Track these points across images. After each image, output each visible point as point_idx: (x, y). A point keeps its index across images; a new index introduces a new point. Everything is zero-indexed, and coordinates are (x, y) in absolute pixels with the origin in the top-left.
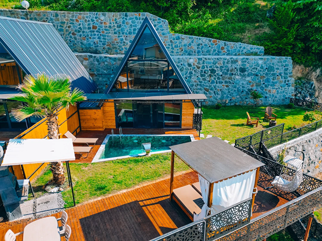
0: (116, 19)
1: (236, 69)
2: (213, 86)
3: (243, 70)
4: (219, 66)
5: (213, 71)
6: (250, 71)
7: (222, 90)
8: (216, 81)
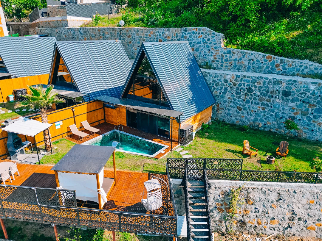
0: (177, 34)
1: (277, 92)
2: (247, 106)
3: (286, 94)
4: (258, 86)
5: (250, 90)
6: (296, 96)
7: (256, 112)
8: (252, 101)
